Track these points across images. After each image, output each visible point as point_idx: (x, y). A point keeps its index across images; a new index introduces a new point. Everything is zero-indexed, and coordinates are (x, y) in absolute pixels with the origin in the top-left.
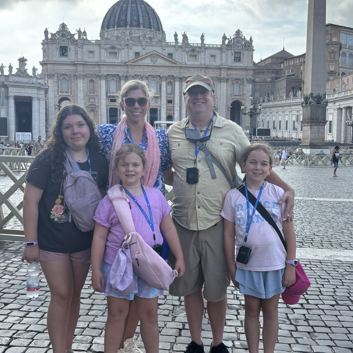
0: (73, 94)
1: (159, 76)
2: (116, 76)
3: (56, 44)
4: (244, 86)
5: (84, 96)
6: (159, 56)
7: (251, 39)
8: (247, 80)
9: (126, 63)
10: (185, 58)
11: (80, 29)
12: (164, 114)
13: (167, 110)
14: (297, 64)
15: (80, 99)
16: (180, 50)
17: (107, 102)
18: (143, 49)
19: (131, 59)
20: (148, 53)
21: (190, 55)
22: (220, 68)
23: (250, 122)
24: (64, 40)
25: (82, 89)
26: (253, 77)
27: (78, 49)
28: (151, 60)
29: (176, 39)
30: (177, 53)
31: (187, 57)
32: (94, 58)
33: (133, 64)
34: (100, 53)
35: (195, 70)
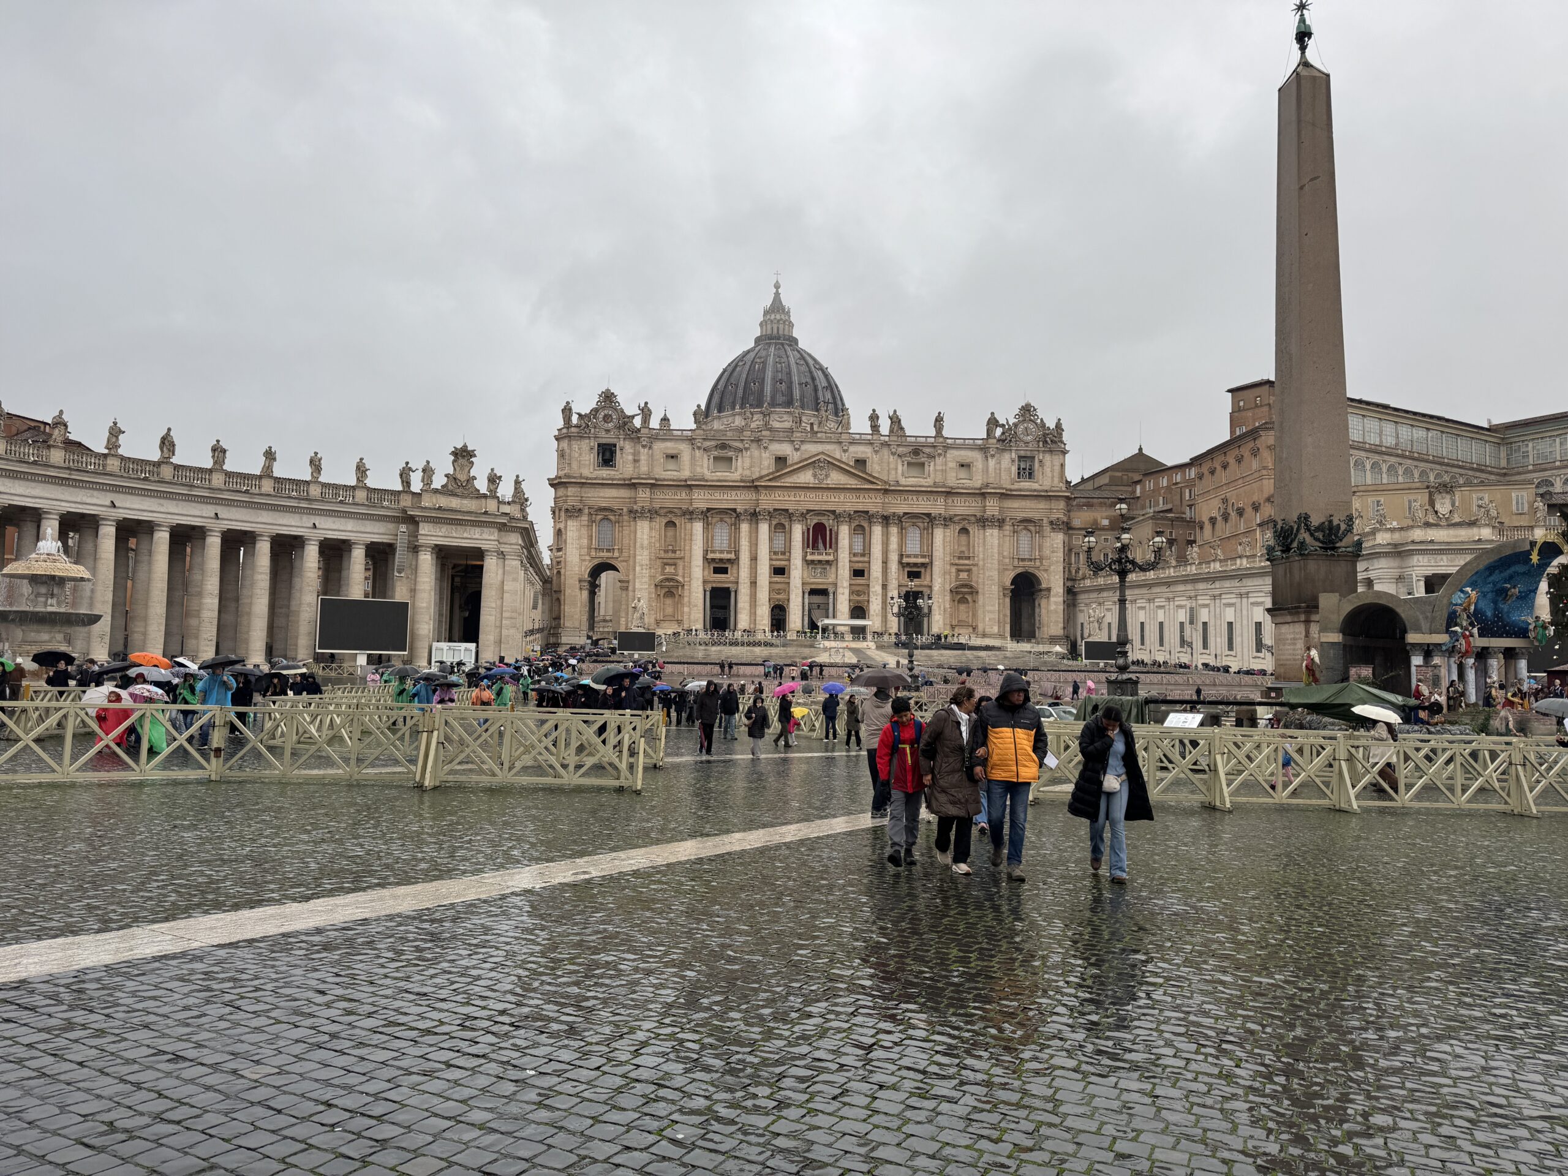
0: (625, 555)
1: (833, 512)
2: (729, 511)
3: (590, 438)
4: (1042, 536)
5: (650, 560)
6: (834, 464)
7: (1059, 426)
8: (1051, 523)
9: (753, 481)
10: (896, 469)
11: (646, 403)
12: (843, 605)
13: (852, 593)
14: (1177, 483)
15: (642, 565)
16: (885, 451)
17: (706, 573)
18: (796, 449)
19: (764, 472)
20: (806, 459)
21: (909, 464)
22: (983, 495)
23: (1062, 625)
24: (608, 430)
25: (646, 542)
26: (1065, 515)
27: (642, 450)
28: (815, 476)
29: (875, 428)
30: (876, 458)
31: (900, 467)
32: (678, 471)
33: (770, 484)
34: (693, 458)
35: (920, 499)
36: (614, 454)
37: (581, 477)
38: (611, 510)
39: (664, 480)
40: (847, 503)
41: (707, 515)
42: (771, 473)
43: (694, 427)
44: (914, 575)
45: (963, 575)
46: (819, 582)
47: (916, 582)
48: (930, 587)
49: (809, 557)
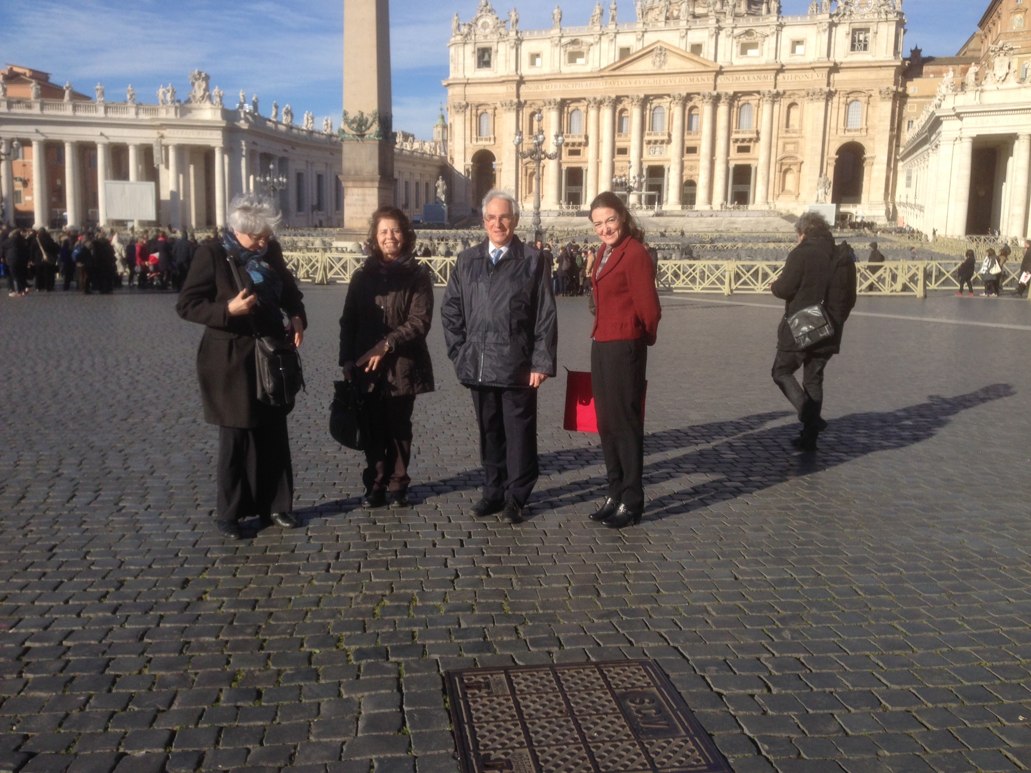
0: (498, 143)
1: (670, 95)
2: (582, 100)
3: (471, 43)
4: (871, 106)
6: (670, 51)
9: (600, 72)
10: (731, 51)
12: (675, 179)
13: (681, 169)
15: (510, 151)
16: (721, 35)
17: (563, 155)
18: (638, 39)
19: (610, 63)
20: (646, 48)
21: (743, 45)
22: (813, 69)
24: (485, 36)
25: (513, 131)
26: (896, 83)
27: (511, 51)
28: (653, 63)
30: (711, 42)
31: (735, 49)
32: (541, 67)
33: (614, 73)
34: (552, 54)
35: (751, 76)
36: (490, 56)
37: (465, 78)
38: (488, 105)
39: (528, 76)
40: (683, 86)
41: (562, 105)
42: (615, 63)
44: (743, 149)
45: (790, 148)
46: (656, 161)
47: (744, 155)
48: (758, 160)
49: (645, 138)
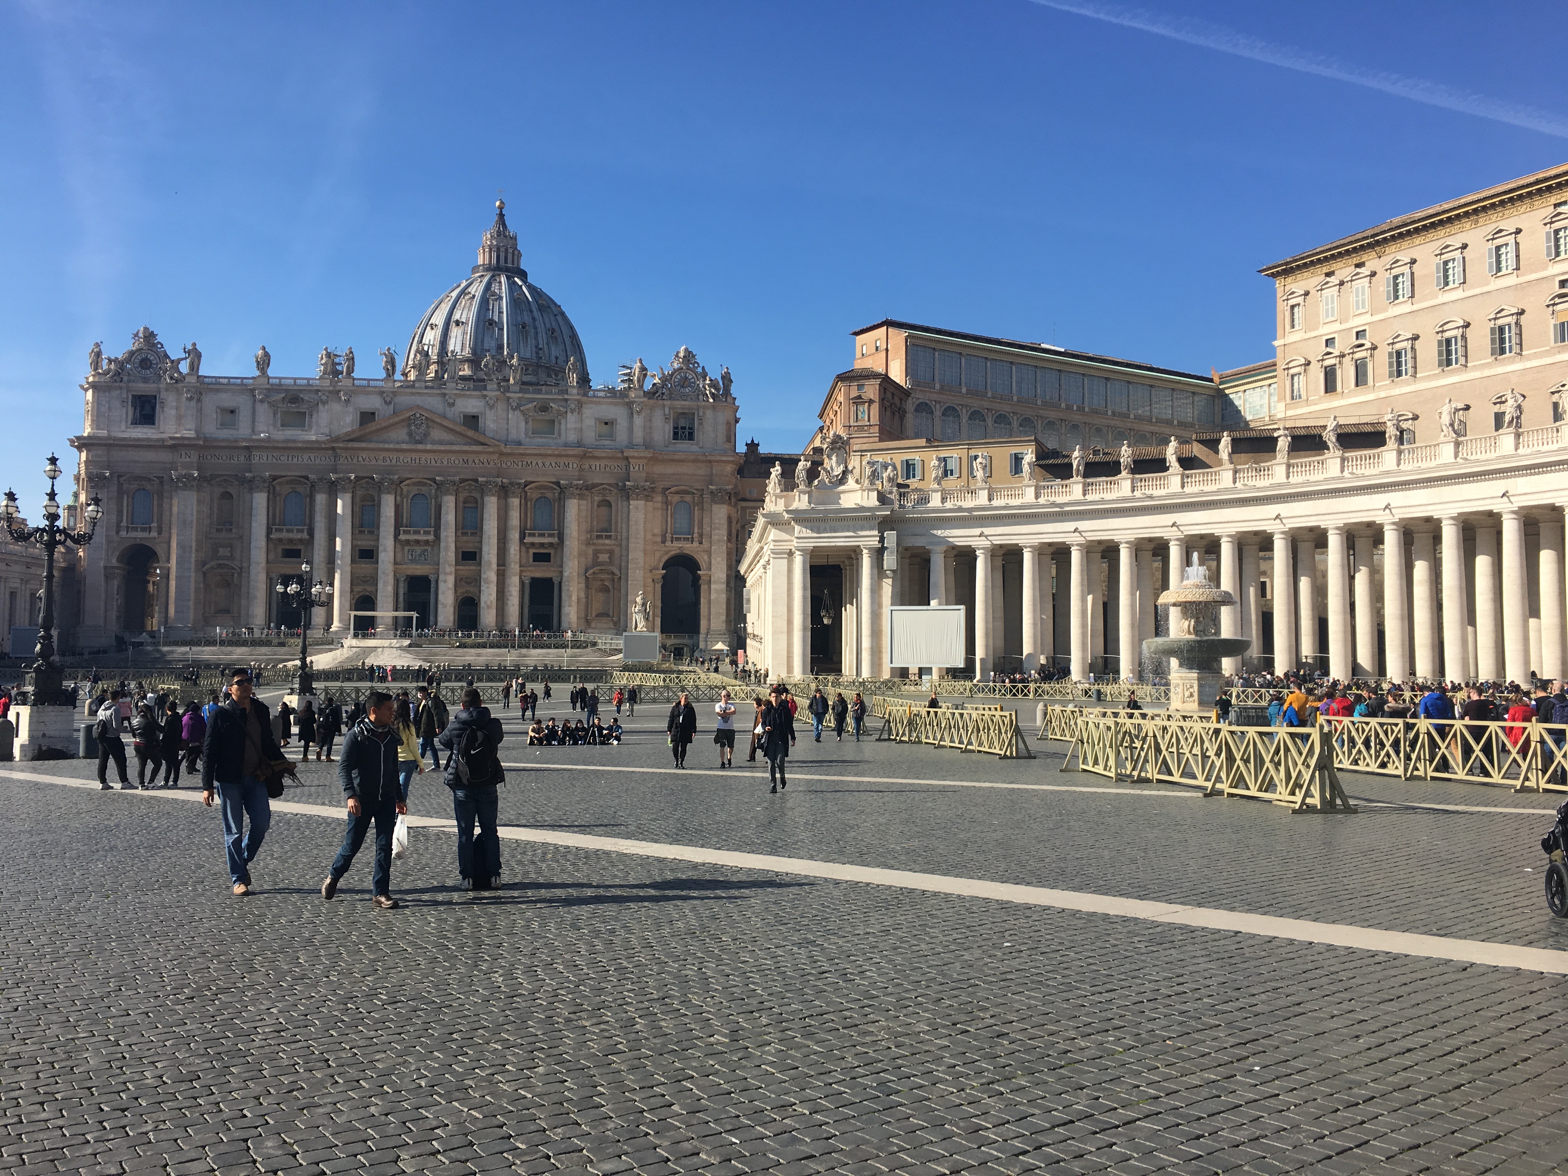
0: (165, 534)
1: (435, 480)
2: (302, 479)
3: (121, 388)
4: (702, 509)
5: (199, 540)
6: (433, 421)
7: (726, 376)
8: (712, 493)
9: (331, 442)
10: (518, 426)
11: (194, 344)
12: (446, 595)
13: (459, 581)
15: (183, 548)
16: (504, 405)
17: (272, 556)
18: (385, 402)
19: (345, 431)
20: (400, 415)
21: (535, 421)
22: (627, 458)
23: (724, 618)
24: (144, 378)
25: (189, 518)
26: (729, 483)
27: (187, 403)
28: (410, 434)
30: (490, 414)
31: (522, 425)
32: (237, 429)
33: (352, 445)
34: (254, 413)
35: (547, 462)
36: (153, 408)
37: (109, 438)
38: (149, 480)
39: (216, 440)
40: (453, 468)
41: (271, 485)
42: (353, 431)
43: (258, 373)
44: (541, 558)
46: (419, 570)
47: (542, 566)
48: (561, 572)
49: (402, 537)
